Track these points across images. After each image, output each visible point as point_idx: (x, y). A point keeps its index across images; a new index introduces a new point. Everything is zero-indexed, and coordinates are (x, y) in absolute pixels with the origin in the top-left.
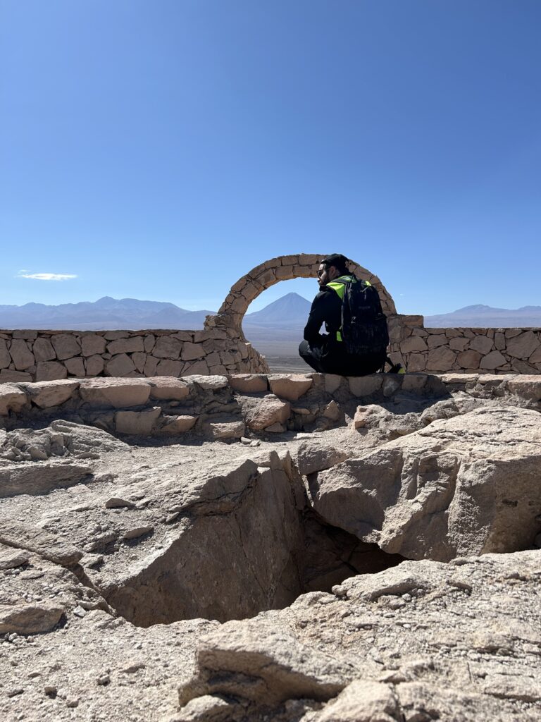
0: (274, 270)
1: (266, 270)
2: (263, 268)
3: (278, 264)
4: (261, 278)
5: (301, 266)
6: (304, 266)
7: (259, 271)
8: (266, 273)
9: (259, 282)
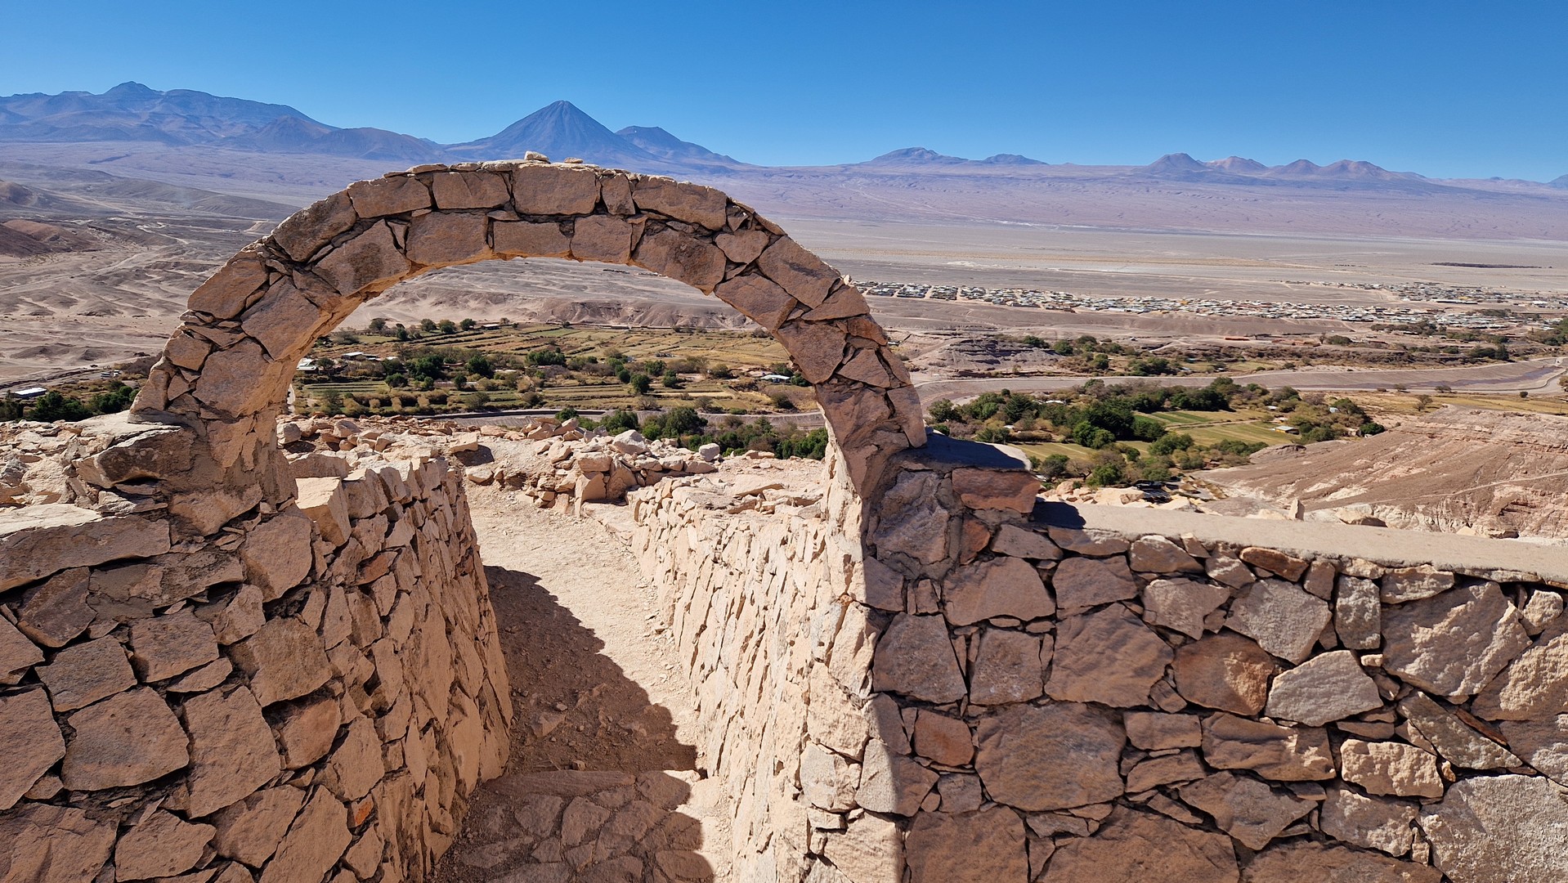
0: (400, 231)
1: (360, 225)
2: (344, 218)
3: (415, 200)
4: (336, 261)
5: (523, 216)
6: (535, 218)
7: (325, 231)
8: (359, 241)
9: (328, 281)
